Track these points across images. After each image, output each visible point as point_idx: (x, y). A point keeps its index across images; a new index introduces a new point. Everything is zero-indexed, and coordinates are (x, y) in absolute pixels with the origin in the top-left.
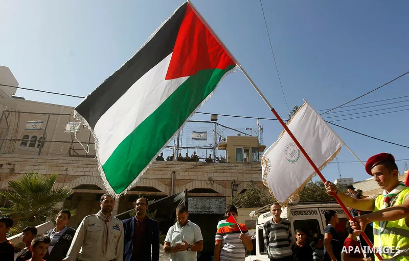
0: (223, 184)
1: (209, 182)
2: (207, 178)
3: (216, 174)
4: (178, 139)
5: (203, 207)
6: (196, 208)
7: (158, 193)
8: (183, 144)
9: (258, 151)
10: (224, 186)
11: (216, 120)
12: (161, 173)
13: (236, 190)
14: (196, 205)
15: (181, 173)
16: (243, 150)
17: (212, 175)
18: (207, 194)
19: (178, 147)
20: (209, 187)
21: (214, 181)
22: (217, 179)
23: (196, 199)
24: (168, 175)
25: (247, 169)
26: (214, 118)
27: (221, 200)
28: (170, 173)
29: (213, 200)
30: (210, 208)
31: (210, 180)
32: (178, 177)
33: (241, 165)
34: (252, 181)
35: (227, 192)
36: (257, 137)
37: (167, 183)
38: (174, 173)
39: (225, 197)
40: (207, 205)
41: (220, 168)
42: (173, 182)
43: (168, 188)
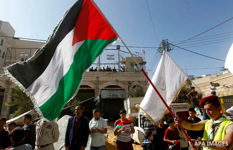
0: (123, 83)
1: (116, 82)
2: (115, 80)
3: (120, 78)
4: (99, 59)
5: (113, 95)
6: (110, 96)
7: (90, 88)
8: (102, 62)
9: (142, 65)
10: (124, 84)
11: (119, 48)
12: (91, 78)
13: (130, 86)
14: (110, 94)
15: (102, 78)
16: (134, 64)
17: (118, 78)
18: (115, 88)
19: (99, 64)
20: (116, 84)
21: (119, 81)
22: (121, 80)
23: (110, 91)
24: (95, 79)
25: (136, 74)
26: (118, 47)
27: (123, 91)
28: (96, 78)
29: (119, 91)
30: (117, 95)
31: (117, 81)
32: (100, 80)
33: (133, 73)
34: (139, 81)
35: (126, 87)
36: (142, 57)
37: (94, 83)
38: (98, 78)
39: (125, 90)
40: (116, 94)
41: (122, 74)
42: (97, 83)
43: (95, 86)
